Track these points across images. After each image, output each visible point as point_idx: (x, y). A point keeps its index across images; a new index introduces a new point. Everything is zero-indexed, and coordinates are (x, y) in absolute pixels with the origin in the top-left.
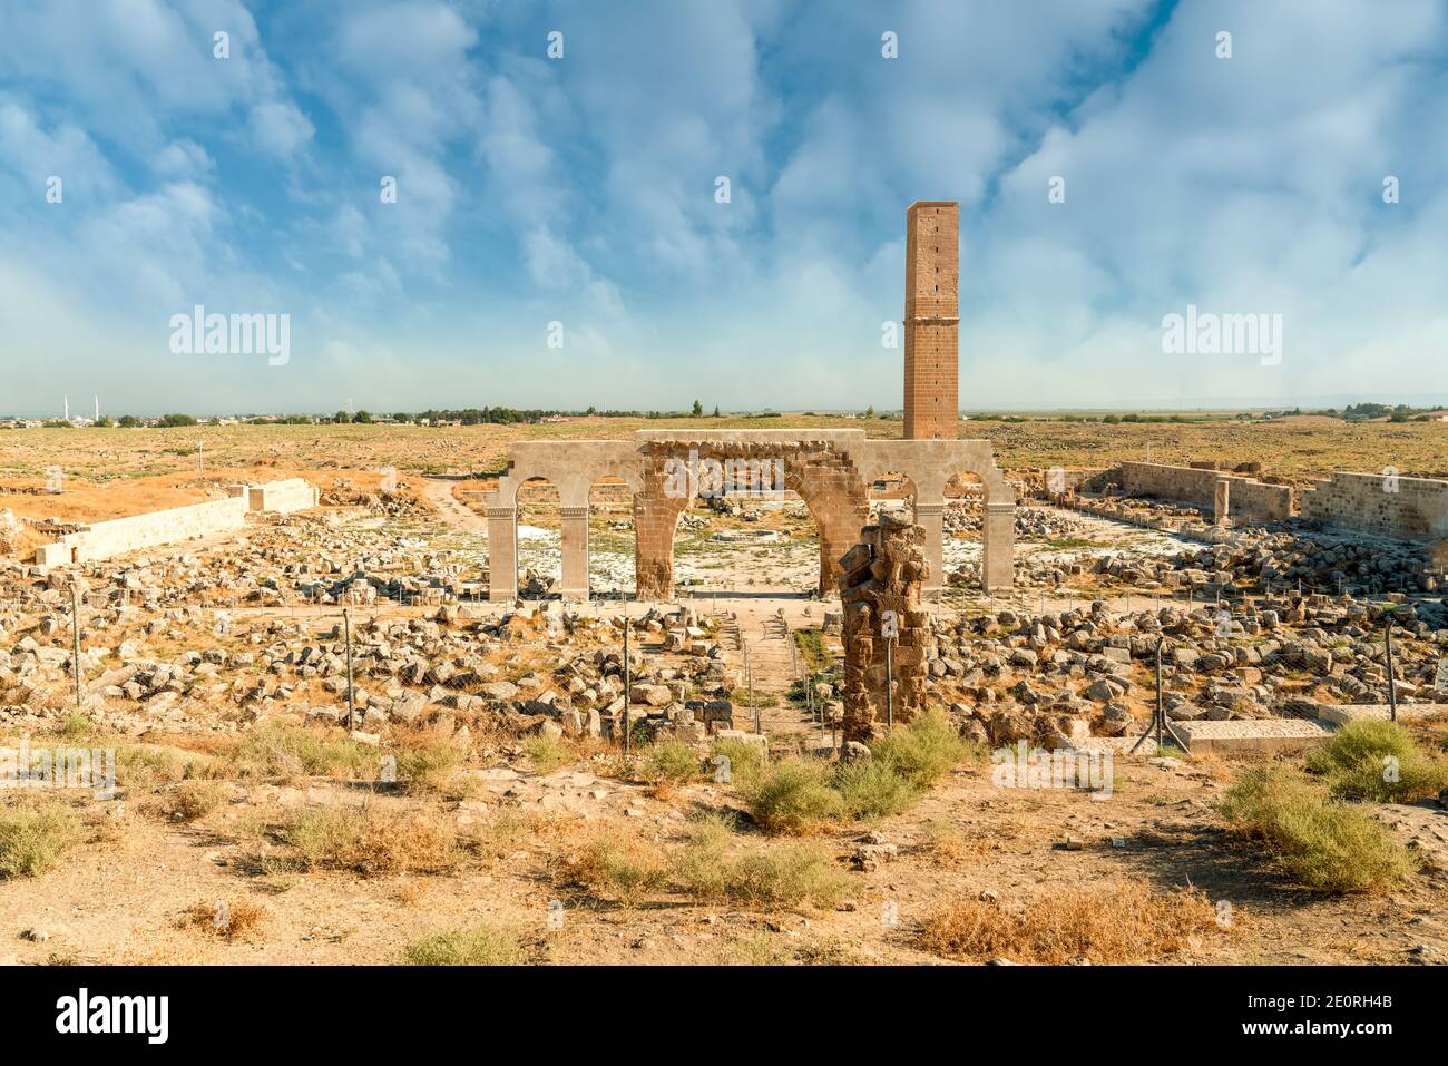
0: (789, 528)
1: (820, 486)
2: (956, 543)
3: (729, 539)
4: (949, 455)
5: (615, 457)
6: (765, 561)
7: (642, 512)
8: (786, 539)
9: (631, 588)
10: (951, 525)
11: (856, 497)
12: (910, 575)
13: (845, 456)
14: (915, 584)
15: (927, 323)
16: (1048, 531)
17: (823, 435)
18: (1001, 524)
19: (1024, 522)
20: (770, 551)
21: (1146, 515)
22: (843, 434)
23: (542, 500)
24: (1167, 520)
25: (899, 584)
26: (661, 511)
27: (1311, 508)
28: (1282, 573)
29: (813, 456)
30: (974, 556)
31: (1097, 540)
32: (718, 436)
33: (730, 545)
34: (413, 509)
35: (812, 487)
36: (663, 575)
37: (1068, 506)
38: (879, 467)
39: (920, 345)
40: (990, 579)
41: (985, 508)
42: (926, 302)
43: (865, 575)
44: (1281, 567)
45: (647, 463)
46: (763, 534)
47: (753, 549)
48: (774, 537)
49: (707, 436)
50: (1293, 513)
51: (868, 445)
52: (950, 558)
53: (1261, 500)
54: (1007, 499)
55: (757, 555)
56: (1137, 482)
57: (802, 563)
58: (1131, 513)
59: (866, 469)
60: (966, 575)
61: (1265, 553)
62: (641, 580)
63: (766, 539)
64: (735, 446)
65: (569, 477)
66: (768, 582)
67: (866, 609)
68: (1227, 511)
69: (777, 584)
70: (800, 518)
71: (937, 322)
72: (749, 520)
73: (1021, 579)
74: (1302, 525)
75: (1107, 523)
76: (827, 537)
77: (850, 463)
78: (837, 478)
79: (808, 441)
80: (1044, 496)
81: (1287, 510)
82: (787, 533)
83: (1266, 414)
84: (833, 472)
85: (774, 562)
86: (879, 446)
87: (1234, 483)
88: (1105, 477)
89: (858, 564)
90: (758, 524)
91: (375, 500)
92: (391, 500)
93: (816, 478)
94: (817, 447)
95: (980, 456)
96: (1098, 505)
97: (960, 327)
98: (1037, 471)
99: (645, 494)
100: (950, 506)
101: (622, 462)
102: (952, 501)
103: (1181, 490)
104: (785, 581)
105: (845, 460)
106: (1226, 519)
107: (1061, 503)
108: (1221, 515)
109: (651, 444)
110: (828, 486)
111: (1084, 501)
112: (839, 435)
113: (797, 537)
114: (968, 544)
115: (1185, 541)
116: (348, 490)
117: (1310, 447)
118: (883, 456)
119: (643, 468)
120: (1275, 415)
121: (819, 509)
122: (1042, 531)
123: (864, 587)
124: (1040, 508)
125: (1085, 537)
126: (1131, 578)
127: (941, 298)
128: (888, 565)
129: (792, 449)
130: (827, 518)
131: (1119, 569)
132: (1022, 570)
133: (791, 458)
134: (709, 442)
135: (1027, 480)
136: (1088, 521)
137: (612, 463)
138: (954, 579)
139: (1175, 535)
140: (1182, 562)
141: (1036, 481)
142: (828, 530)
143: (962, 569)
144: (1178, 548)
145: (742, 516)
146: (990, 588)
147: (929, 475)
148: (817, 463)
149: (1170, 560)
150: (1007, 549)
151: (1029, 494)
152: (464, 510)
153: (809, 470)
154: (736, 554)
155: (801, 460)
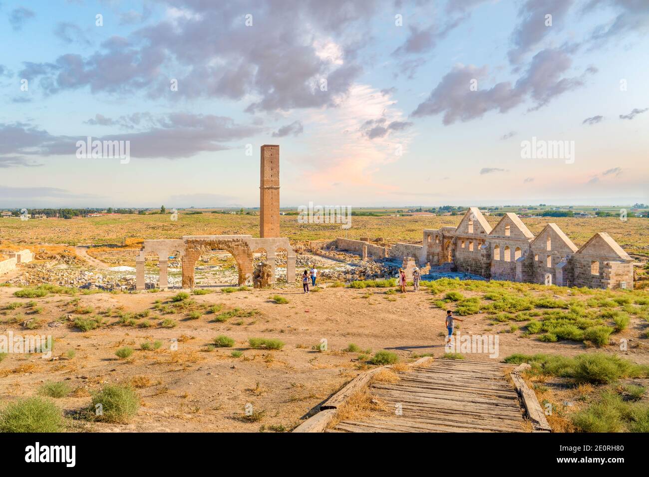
0: (221, 265)
1: (238, 252)
2: (279, 269)
3: (202, 269)
4: (276, 243)
5: (176, 245)
6: (217, 276)
7: (185, 261)
8: (221, 269)
9: (181, 285)
10: (278, 262)
11: (249, 255)
12: (268, 275)
13: (246, 243)
14: (269, 278)
15: (269, 188)
16: (309, 264)
17: (240, 237)
18: (292, 262)
19: (302, 261)
20: (218, 273)
21: (342, 257)
22: (245, 237)
23: (123, 256)
24: (348, 259)
25: (266, 278)
26: (190, 261)
27: (391, 254)
28: (372, 275)
29: (237, 243)
30: (285, 273)
31: (324, 266)
32: (208, 238)
33: (203, 271)
34: (76, 261)
35: (236, 253)
36: (191, 280)
37: (317, 255)
38: (256, 246)
39: (266, 197)
40: (289, 278)
41: (287, 258)
42: (268, 181)
43: (259, 276)
44: (372, 273)
45: (186, 247)
46: (213, 267)
47: (211, 272)
48: (217, 268)
49: (205, 237)
50: (387, 256)
51: (253, 240)
52: (277, 273)
53: (377, 252)
54: (293, 255)
55: (213, 274)
56: (342, 246)
57: (230, 277)
58: (337, 257)
59: (252, 247)
60: (282, 278)
61: (368, 269)
62: (184, 282)
63: (215, 269)
64: (213, 241)
65: (162, 251)
66: (221, 282)
67: (259, 283)
68: (366, 256)
69: (224, 283)
70: (224, 261)
71: (272, 188)
72: (205, 262)
73: (298, 279)
74: (387, 260)
75: (330, 261)
76: (241, 267)
77: (248, 245)
78: (244, 250)
79: (235, 239)
80: (310, 251)
81: (385, 255)
82: (221, 266)
83: (409, 210)
84: (243, 248)
85: (220, 276)
86: (256, 240)
87: (369, 246)
88: (331, 244)
89: (257, 274)
90: (209, 263)
91: (58, 257)
92: (65, 257)
93: (237, 250)
94: (238, 241)
95: (285, 243)
96: (327, 254)
97: (280, 189)
98: (308, 242)
99: (186, 256)
100: (278, 255)
101: (179, 246)
102: (277, 253)
103: (355, 248)
104: (226, 282)
105: (246, 245)
106: (366, 258)
107: (316, 254)
108: (365, 257)
109: (187, 241)
110: (241, 252)
111: (323, 252)
112: (244, 237)
113: (225, 268)
114: (283, 269)
115: (352, 266)
116: (46, 253)
117: (413, 228)
118: (257, 243)
119: (185, 248)
120: (412, 211)
121: (238, 259)
122: (308, 264)
123: (258, 279)
124: (309, 255)
125: (321, 266)
126: (330, 278)
127: (273, 179)
128: (263, 274)
129: (230, 241)
130: (241, 262)
131: (328, 275)
132: (299, 276)
133: (230, 244)
134: (205, 239)
135: (305, 245)
136: (324, 260)
137: (175, 246)
138: (278, 280)
139: (349, 264)
140: (346, 273)
141: (308, 245)
142: (241, 266)
143: (281, 277)
144: (350, 268)
145: (202, 261)
146: (289, 282)
147: (271, 248)
148: (238, 245)
149: (343, 272)
150: (293, 270)
151: (305, 250)
152: (97, 261)
153: (236, 248)
154: (206, 274)
155: (233, 245)
